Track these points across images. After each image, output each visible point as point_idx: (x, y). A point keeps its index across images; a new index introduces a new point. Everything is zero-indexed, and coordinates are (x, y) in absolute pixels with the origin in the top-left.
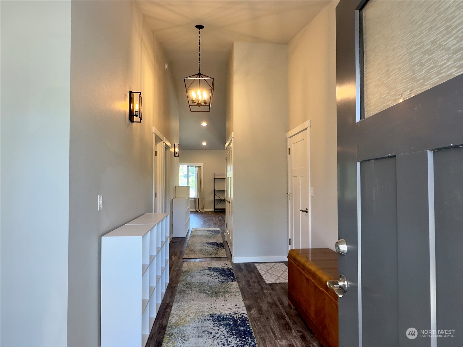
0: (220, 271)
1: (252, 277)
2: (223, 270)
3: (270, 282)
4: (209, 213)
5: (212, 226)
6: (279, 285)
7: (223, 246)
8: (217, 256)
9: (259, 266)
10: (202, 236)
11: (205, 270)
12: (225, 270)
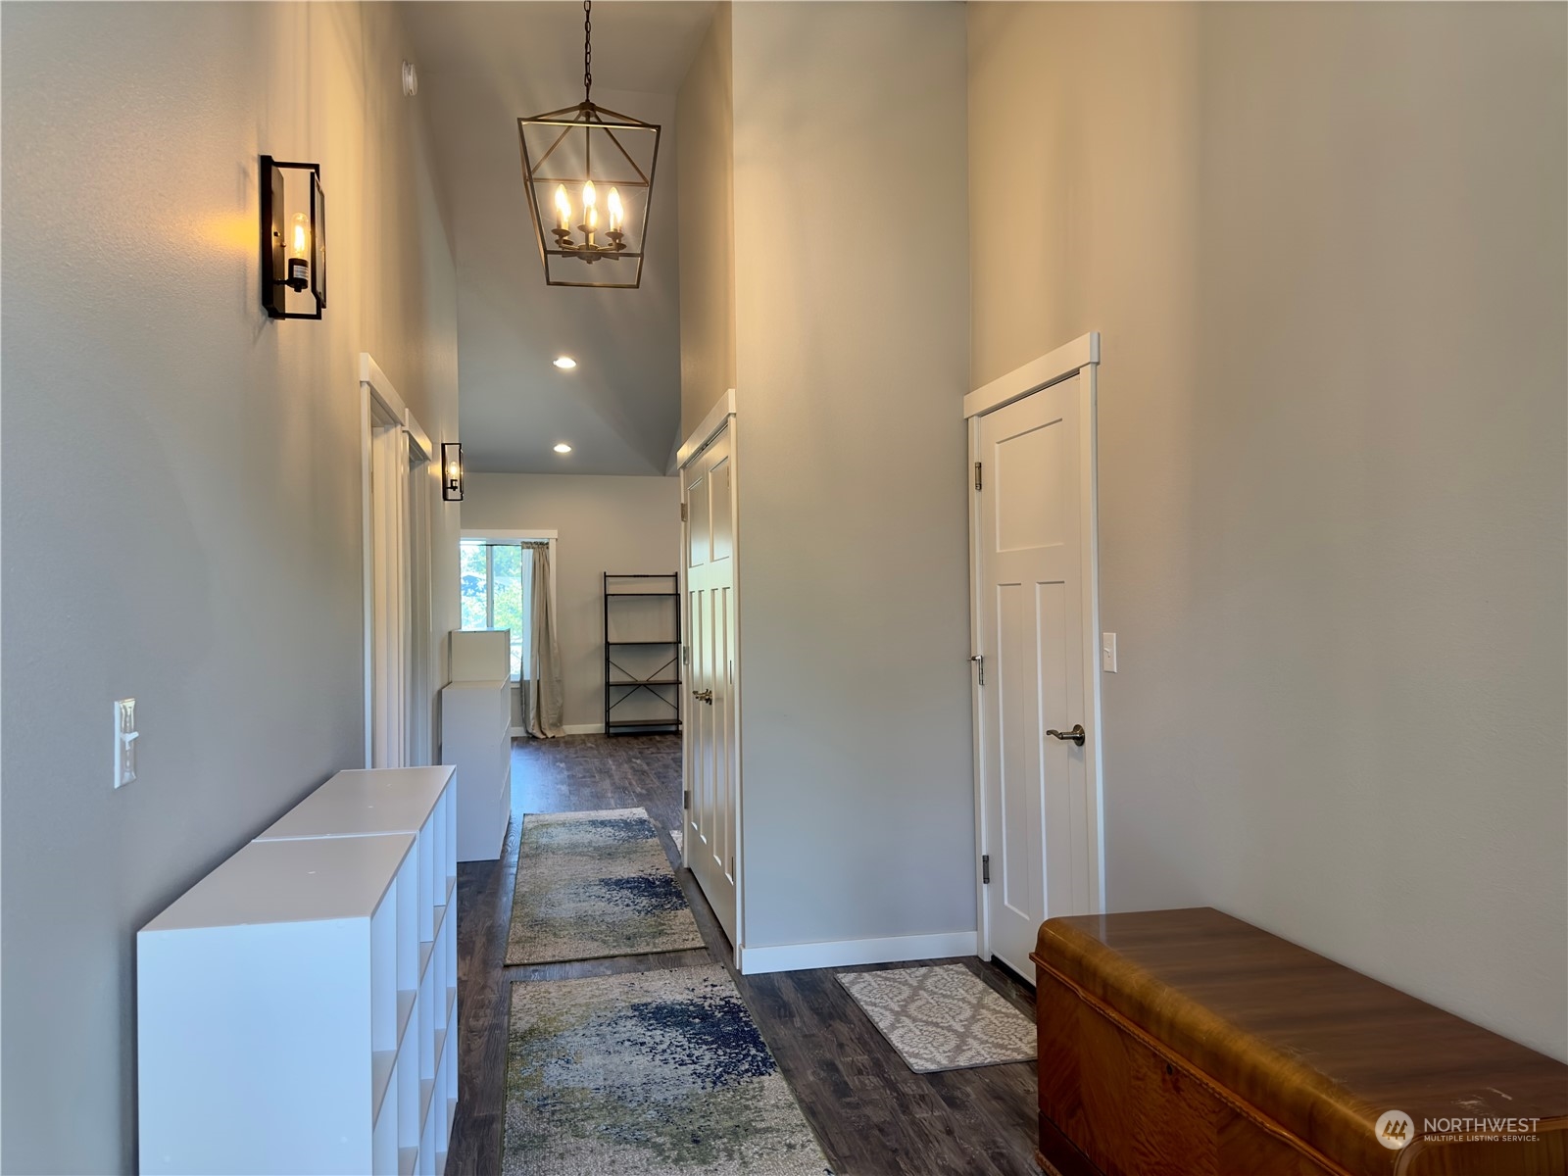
0: (689, 1024)
1: (841, 1046)
2: (705, 1016)
3: (933, 1067)
4: (584, 742)
5: (612, 802)
6: (970, 1075)
7: (679, 895)
8: (662, 944)
9: (862, 985)
10: (573, 850)
11: (622, 1022)
12: (712, 1016)
